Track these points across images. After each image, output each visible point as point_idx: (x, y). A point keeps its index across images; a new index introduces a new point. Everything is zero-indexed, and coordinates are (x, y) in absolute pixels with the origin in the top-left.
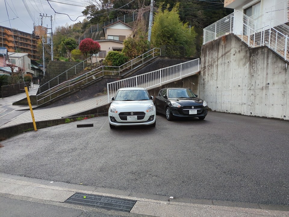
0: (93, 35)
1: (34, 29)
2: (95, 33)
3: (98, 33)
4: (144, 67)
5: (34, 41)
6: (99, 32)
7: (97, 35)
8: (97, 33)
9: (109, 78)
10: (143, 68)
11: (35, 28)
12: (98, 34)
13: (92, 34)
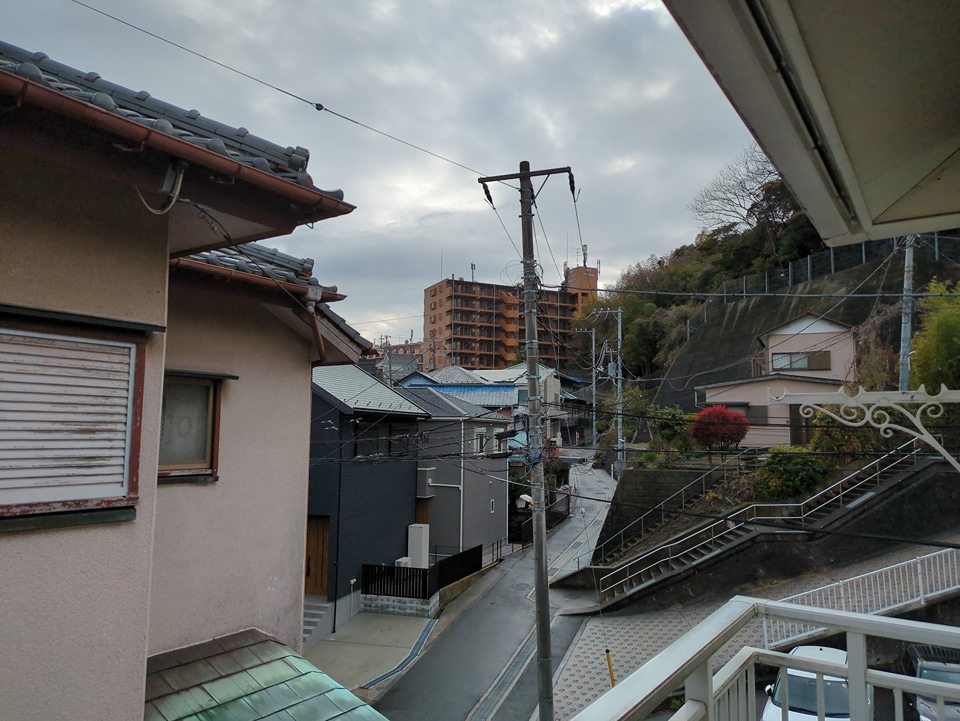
0: (729, 310)
1: (566, 278)
2: (736, 305)
3: (744, 303)
4: (881, 501)
5: (564, 309)
6: (749, 302)
7: (742, 311)
8: (742, 304)
9: (773, 541)
10: (876, 504)
11: (567, 273)
12: (746, 308)
13: (726, 307)
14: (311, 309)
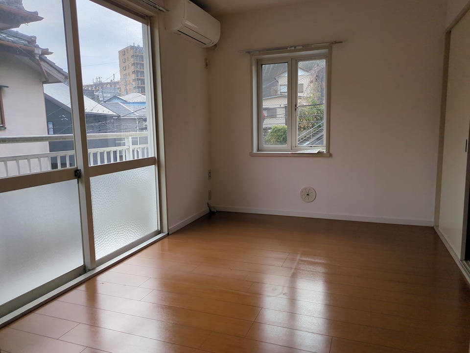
14: (37, 58)
